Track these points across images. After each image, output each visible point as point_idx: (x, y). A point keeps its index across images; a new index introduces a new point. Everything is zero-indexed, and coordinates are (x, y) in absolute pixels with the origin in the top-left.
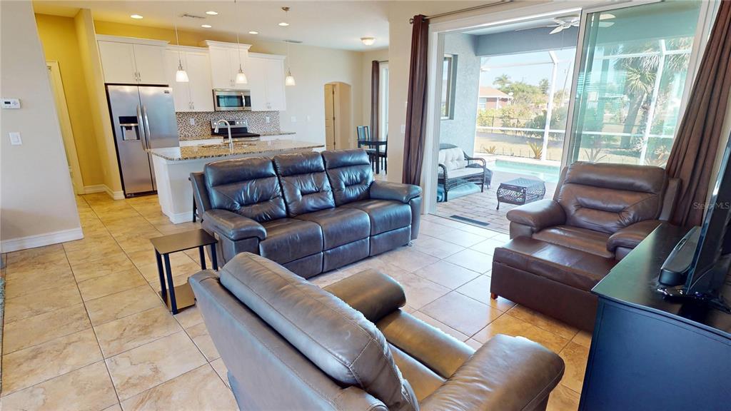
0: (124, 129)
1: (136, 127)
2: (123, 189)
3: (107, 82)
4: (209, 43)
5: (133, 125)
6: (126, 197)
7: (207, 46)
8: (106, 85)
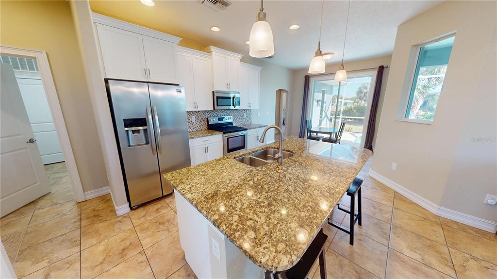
0: (130, 133)
1: (145, 130)
2: (129, 200)
3: (108, 77)
4: (213, 49)
5: (141, 128)
6: (131, 209)
7: (210, 52)
8: (106, 81)
